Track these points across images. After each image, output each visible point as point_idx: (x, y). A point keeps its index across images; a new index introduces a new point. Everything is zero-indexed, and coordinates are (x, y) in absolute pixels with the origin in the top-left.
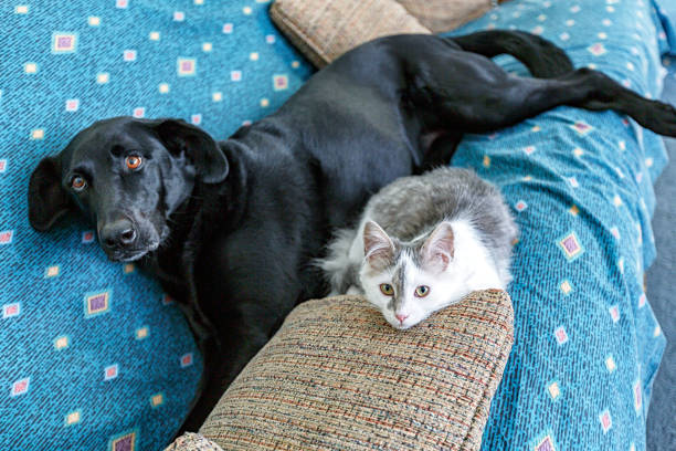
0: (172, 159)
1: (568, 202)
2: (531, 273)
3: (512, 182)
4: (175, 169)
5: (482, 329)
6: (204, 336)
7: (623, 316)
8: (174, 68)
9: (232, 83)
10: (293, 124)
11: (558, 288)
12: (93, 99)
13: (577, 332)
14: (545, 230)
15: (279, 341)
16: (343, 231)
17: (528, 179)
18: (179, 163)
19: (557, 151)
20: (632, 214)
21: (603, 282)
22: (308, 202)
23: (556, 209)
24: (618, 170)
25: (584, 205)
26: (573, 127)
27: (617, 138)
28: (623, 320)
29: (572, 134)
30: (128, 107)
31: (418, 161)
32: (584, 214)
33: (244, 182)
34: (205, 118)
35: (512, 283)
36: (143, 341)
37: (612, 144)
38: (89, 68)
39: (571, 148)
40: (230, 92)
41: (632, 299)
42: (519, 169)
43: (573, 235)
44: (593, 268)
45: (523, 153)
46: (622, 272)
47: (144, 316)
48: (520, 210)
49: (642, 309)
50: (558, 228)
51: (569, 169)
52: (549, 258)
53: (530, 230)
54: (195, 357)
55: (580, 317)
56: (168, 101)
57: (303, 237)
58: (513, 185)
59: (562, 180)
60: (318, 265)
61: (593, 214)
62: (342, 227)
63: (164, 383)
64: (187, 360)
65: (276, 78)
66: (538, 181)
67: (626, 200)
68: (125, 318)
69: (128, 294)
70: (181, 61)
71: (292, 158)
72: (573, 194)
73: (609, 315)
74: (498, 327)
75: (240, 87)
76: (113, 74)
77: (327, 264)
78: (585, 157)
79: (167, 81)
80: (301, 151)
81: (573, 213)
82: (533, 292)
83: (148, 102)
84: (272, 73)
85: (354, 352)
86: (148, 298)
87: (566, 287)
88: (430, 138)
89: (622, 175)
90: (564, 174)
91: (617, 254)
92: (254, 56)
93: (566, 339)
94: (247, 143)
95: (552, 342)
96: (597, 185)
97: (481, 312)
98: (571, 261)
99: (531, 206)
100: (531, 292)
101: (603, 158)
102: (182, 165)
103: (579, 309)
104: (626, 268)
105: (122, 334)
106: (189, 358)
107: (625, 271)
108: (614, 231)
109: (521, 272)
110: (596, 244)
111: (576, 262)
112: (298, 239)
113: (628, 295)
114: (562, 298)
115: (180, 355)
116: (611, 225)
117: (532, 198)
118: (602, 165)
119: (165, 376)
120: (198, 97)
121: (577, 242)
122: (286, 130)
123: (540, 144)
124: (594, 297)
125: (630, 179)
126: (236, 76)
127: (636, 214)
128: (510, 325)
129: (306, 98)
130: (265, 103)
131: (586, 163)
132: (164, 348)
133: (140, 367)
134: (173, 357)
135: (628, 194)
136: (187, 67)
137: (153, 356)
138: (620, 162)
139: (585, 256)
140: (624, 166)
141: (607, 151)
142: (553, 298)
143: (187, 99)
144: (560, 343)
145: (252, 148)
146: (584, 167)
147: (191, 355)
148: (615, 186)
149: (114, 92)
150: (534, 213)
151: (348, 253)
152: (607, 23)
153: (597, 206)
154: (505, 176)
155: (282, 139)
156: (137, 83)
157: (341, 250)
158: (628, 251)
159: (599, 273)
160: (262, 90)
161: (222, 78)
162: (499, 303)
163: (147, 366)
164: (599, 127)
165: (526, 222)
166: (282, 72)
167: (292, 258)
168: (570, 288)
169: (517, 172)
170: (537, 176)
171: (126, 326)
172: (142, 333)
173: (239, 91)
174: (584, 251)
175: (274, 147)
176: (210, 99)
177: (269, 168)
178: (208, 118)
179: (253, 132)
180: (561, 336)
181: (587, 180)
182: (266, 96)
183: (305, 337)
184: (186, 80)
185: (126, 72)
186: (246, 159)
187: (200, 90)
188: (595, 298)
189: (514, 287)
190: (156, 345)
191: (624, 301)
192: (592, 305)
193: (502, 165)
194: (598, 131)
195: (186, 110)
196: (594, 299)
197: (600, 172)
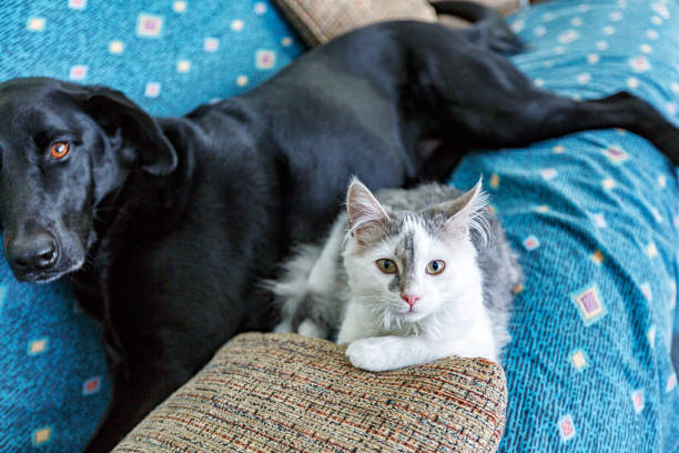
0: (106, 140)
1: (591, 245)
2: (535, 335)
3: (523, 210)
4: (110, 153)
5: (461, 418)
7: (648, 405)
8: (133, 25)
9: (204, 53)
10: (263, 108)
11: (569, 360)
12: (19, 47)
13: (588, 425)
14: (558, 279)
15: (194, 391)
17: (543, 209)
18: (113, 145)
19: (583, 180)
20: (668, 269)
21: (627, 357)
22: (267, 208)
23: (575, 252)
24: (655, 212)
25: (610, 252)
26: (605, 153)
27: (657, 172)
28: (648, 410)
29: (602, 161)
30: (64, 64)
32: (611, 264)
34: (165, 88)
35: (509, 346)
36: (38, 356)
37: (651, 179)
38: (19, 9)
39: (600, 178)
40: (200, 63)
41: (661, 381)
42: (534, 196)
43: (593, 290)
44: (616, 336)
45: (541, 178)
46: (652, 346)
47: (44, 325)
48: (529, 248)
49: (669, 394)
50: (575, 278)
51: (595, 204)
52: (561, 317)
53: (539, 276)
54: (103, 383)
55: (594, 404)
56: (119, 62)
57: (255, 250)
58: (525, 216)
59: (585, 217)
60: (268, 288)
61: (622, 265)
62: (304, 241)
63: (55, 414)
64: (92, 386)
65: (260, 53)
66: (556, 214)
67: (662, 251)
68: (17, 325)
69: (28, 295)
70: (143, 18)
71: (254, 150)
72: (598, 236)
73: (631, 402)
74: (483, 418)
76: (51, 21)
77: (281, 288)
78: (617, 191)
79: (122, 38)
80: (268, 144)
81: (596, 260)
82: (535, 361)
83: (91, 61)
84: (257, 47)
85: (280, 425)
86: (55, 302)
87: (579, 360)
88: (429, 146)
89: (659, 219)
90: (590, 210)
91: (647, 322)
92: (237, 25)
93: (573, 434)
94: (203, 126)
95: (554, 436)
96: (628, 228)
97: (463, 393)
98: (587, 325)
99: (543, 246)
100: (533, 361)
101: (639, 195)
102: (118, 147)
103: (593, 392)
104: (657, 340)
105: (10, 347)
106: (95, 383)
107: (656, 344)
108: (645, 288)
109: (522, 331)
110: (621, 305)
111: (595, 326)
112: (248, 252)
113: (656, 377)
114: (572, 375)
115: (85, 378)
116: (641, 281)
117: (546, 234)
118: (637, 203)
119: (59, 405)
120: (157, 64)
121: (599, 300)
122: (254, 115)
123: (563, 168)
124: (613, 376)
125: (667, 224)
126: (211, 45)
127: (672, 269)
128: (501, 416)
129: (286, 79)
130: (242, 81)
131: (617, 198)
132: (64, 368)
133: (26, 391)
134: (74, 381)
135: (665, 243)
136: (150, 26)
137: (47, 376)
138: (657, 200)
139: (607, 319)
140: (662, 208)
141: (645, 187)
142: (561, 373)
143: (145, 64)
144: (565, 439)
145: (207, 132)
146: (614, 203)
147: (99, 379)
148: (650, 231)
149: (49, 42)
150: (547, 254)
151: (307, 276)
152: (652, 34)
153: (627, 254)
156: (82, 37)
157: (299, 270)
158: (660, 316)
159: (623, 344)
160: (241, 65)
161: (194, 45)
162: (489, 382)
163: (35, 390)
164: (637, 156)
165: (536, 264)
166: (269, 48)
167: (237, 275)
168: (583, 361)
169: (531, 200)
170: (555, 207)
171: (17, 336)
172: (38, 346)
173: (212, 64)
174: (606, 312)
175: (234, 134)
176: (174, 68)
178: (168, 90)
179: (213, 113)
180: (567, 428)
181: (616, 221)
182: (245, 73)
183: (224, 390)
184: (146, 41)
185: (69, 21)
186: (198, 144)
187: (164, 55)
188: (615, 378)
189: (511, 352)
190: (54, 362)
191: (652, 385)
192: (611, 389)
193: (513, 189)
194: (635, 160)
195: (141, 77)
196: (613, 380)
197: (633, 212)
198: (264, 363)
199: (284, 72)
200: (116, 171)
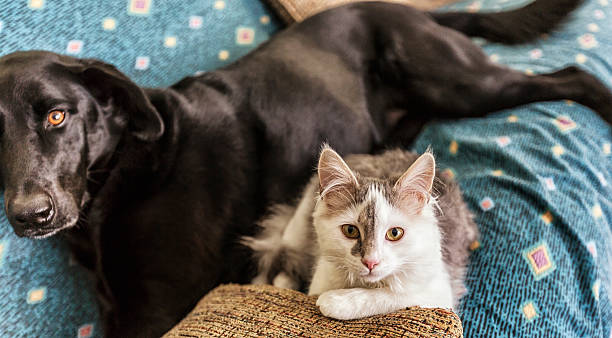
0: (99, 108)
1: (542, 206)
2: (489, 288)
3: (479, 174)
4: (102, 121)
6: (108, 307)
8: (124, 4)
9: (189, 30)
10: (242, 81)
11: (520, 311)
12: (21, 24)
14: (511, 237)
15: (177, 337)
16: (279, 206)
17: (498, 174)
18: (105, 113)
19: (535, 147)
21: (574, 308)
23: (526, 213)
24: (600, 176)
25: (559, 213)
26: (554, 122)
27: (602, 140)
29: (552, 129)
30: (62, 39)
31: (378, 138)
32: (559, 224)
33: (175, 139)
34: (153, 62)
35: (466, 298)
36: (36, 305)
37: (597, 146)
39: (551, 145)
40: (186, 39)
41: (604, 330)
42: (489, 161)
43: (543, 247)
44: (564, 289)
45: (496, 145)
46: (597, 299)
47: (42, 276)
48: (485, 209)
50: (527, 236)
51: (545, 169)
52: (513, 271)
53: (494, 234)
54: (96, 330)
56: (112, 37)
58: (481, 179)
59: (537, 181)
60: (246, 244)
61: (570, 224)
62: (279, 202)
64: (85, 332)
65: (241, 31)
66: (509, 178)
67: (606, 212)
68: (18, 277)
69: (28, 250)
71: (234, 118)
72: (548, 198)
75: (199, 34)
76: (50, 0)
77: (257, 244)
78: (566, 157)
79: (114, 16)
81: (546, 220)
82: (489, 312)
83: (86, 36)
84: (238, 24)
86: (52, 255)
87: (529, 311)
88: (395, 116)
89: (604, 183)
90: (541, 174)
91: (593, 277)
92: (220, 5)
96: (576, 191)
98: (538, 279)
99: (497, 207)
100: (487, 312)
101: (585, 161)
102: (110, 115)
104: (601, 293)
105: (11, 296)
106: (88, 329)
107: (600, 298)
108: (591, 246)
109: (478, 284)
110: (569, 261)
111: (545, 280)
112: (228, 211)
113: (601, 327)
114: (523, 325)
115: (78, 325)
116: (588, 239)
117: (501, 196)
118: (584, 169)
120: (147, 40)
121: (548, 256)
122: (234, 86)
123: (516, 136)
124: (561, 326)
126: (196, 22)
130: (224, 55)
131: (566, 164)
132: (60, 316)
133: (25, 336)
134: (69, 327)
135: (609, 205)
136: (140, 5)
137: (45, 323)
138: (603, 166)
139: (556, 274)
140: (607, 173)
141: (591, 153)
142: (513, 323)
143: (135, 39)
146: (562, 168)
147: (92, 326)
148: (596, 194)
149: (49, 19)
150: (501, 214)
151: (282, 233)
152: (599, 14)
153: (575, 215)
154: (472, 167)
155: (226, 96)
156: (78, 14)
157: (274, 228)
158: (604, 272)
159: (570, 297)
160: (223, 41)
161: (179, 22)
162: (447, 330)
163: (34, 335)
164: (584, 125)
165: (491, 224)
166: (249, 25)
167: (217, 231)
168: (534, 312)
169: (486, 165)
170: (509, 172)
171: (17, 286)
172: (36, 296)
173: (196, 39)
174: (554, 268)
175: (215, 104)
176: (162, 43)
177: (206, 127)
178: (156, 63)
179: (197, 84)
181: (564, 184)
182: (227, 48)
184: (136, 19)
186: (182, 113)
187: (152, 31)
188: (562, 328)
189: (468, 304)
190: (51, 310)
191: (597, 334)
193: (471, 155)
194: (582, 129)
195: (132, 51)
196: (561, 329)
197: (580, 176)
198: (242, 312)
199: (262, 47)
200: (108, 136)
